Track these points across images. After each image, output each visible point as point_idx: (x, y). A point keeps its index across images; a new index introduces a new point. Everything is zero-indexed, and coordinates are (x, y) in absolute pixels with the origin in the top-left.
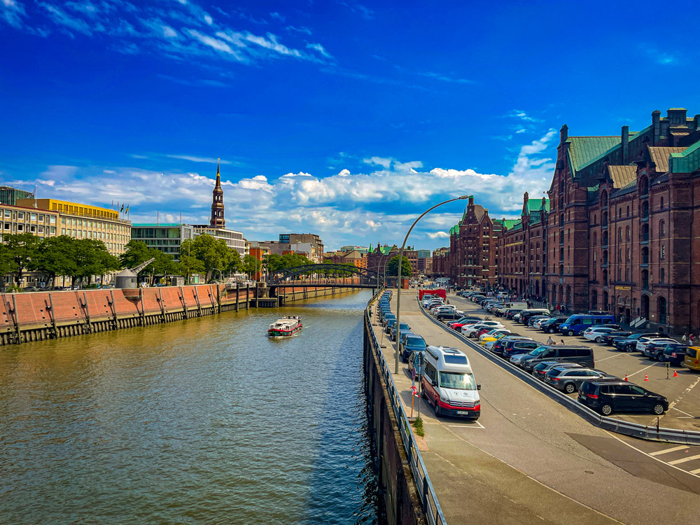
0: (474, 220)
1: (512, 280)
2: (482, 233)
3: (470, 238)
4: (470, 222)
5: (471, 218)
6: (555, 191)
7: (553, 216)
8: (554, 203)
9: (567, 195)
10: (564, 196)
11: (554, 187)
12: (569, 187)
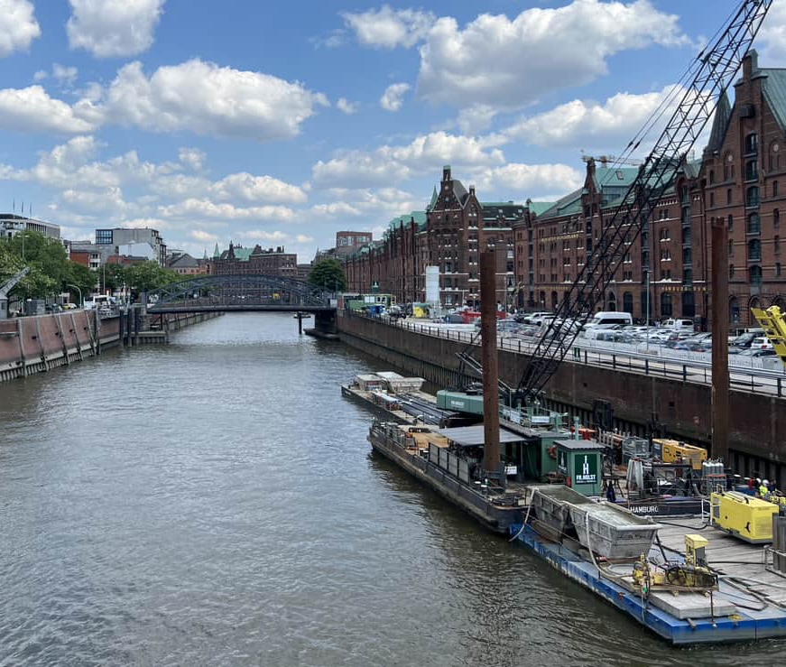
0: (452, 203)
1: (554, 294)
2: (466, 223)
3: (446, 231)
4: (446, 205)
5: (447, 199)
6: (728, 153)
7: (725, 190)
8: (726, 169)
9: (766, 157)
10: (759, 158)
11: (726, 146)
12: (771, 144)
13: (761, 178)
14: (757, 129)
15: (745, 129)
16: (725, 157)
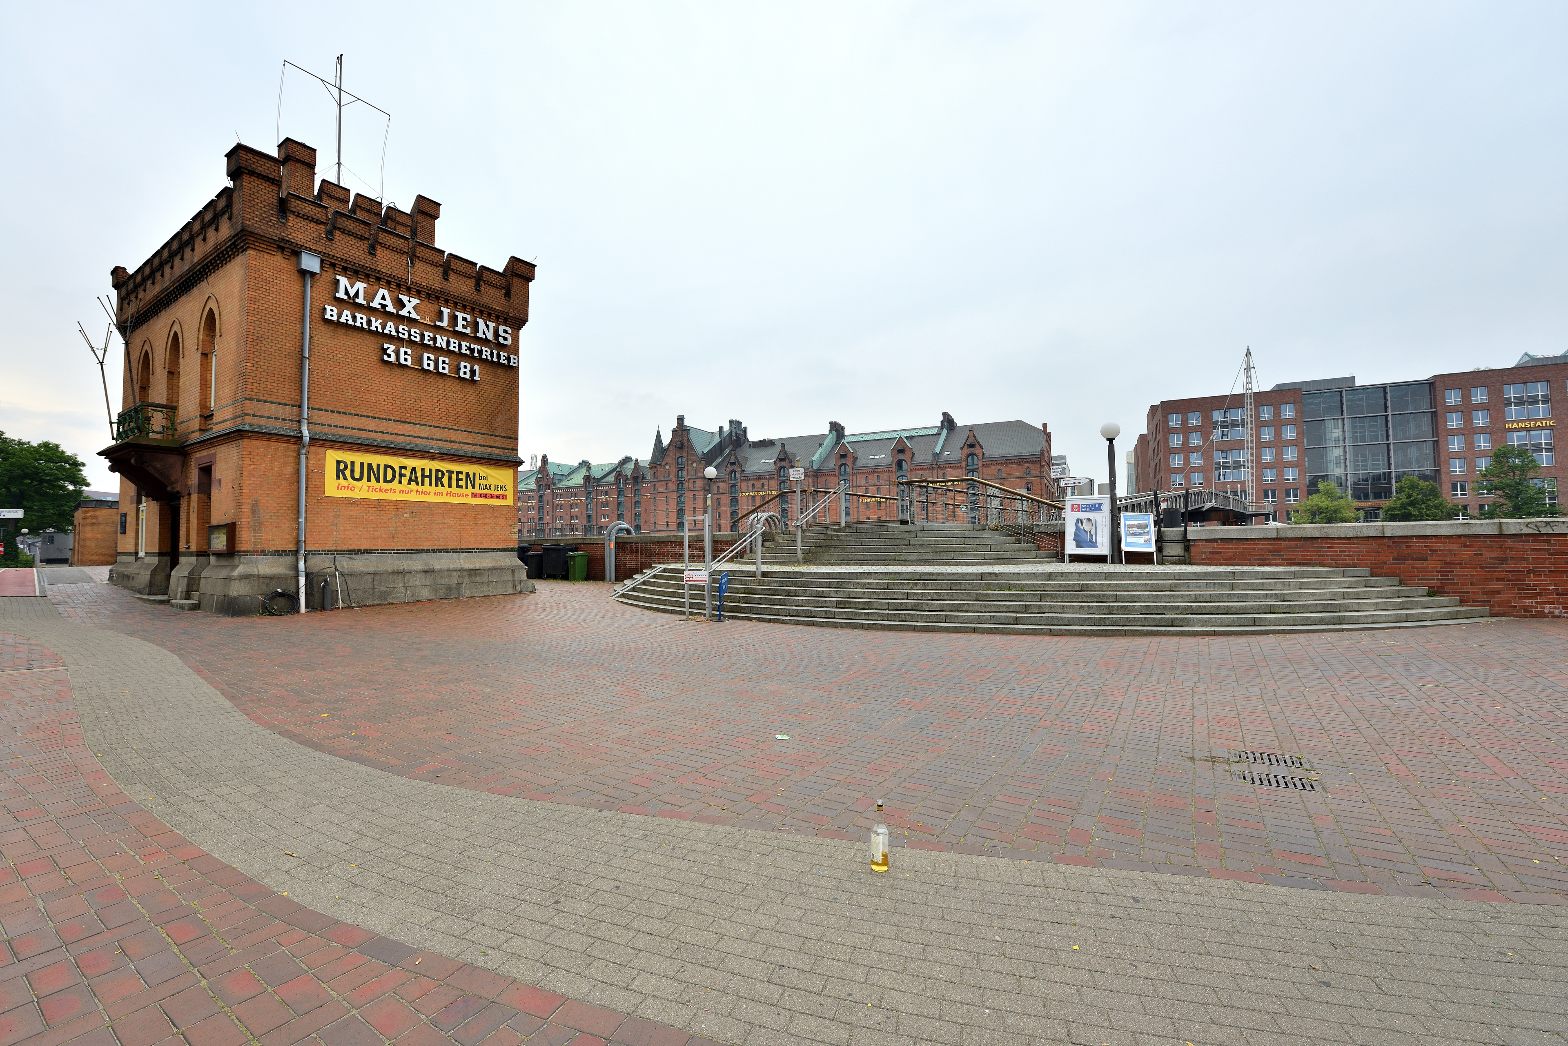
6: (667, 464)
7: (664, 483)
8: (665, 472)
9: (690, 469)
10: (686, 469)
11: (665, 461)
12: (693, 463)
13: (686, 479)
14: (684, 454)
15: (677, 454)
16: (665, 466)
